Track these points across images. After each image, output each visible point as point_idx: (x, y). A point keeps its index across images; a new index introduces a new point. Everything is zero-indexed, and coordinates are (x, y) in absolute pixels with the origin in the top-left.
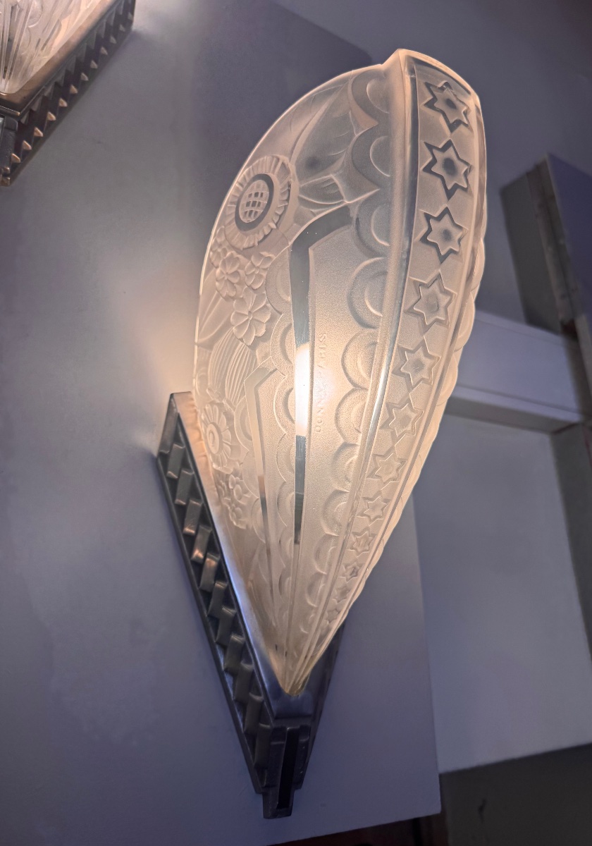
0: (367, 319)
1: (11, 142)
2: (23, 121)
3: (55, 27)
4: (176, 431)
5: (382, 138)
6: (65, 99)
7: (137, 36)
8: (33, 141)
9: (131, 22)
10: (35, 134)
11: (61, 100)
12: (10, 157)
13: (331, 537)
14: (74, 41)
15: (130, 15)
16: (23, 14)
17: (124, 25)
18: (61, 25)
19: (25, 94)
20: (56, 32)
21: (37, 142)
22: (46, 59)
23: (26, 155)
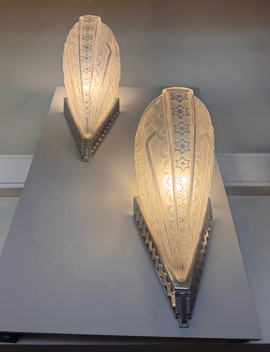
0: (165, 155)
1: (91, 148)
2: (93, 142)
3: (97, 119)
4: (137, 207)
5: (161, 112)
6: (103, 134)
7: (121, 113)
8: (96, 146)
9: (119, 110)
10: (97, 145)
11: (102, 135)
12: (91, 151)
13: (173, 220)
14: (104, 120)
15: (118, 109)
16: (89, 119)
17: (117, 112)
18: (99, 118)
19: (93, 136)
20: (98, 120)
21: (98, 146)
22: (97, 127)
23: (95, 150)
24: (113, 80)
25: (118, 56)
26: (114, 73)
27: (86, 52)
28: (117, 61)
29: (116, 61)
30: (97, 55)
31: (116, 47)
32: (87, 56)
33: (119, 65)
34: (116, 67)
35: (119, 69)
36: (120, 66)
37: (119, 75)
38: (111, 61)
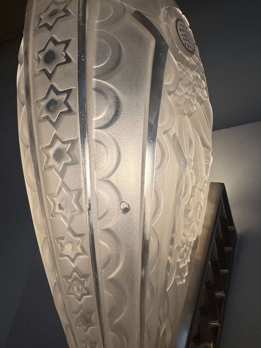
24: (191, 142)
25: (191, 53)
26: (190, 114)
27: (50, 76)
28: (192, 68)
29: (188, 70)
30: (97, 77)
31: (179, 20)
32: (53, 95)
33: (202, 78)
34: (194, 91)
35: (205, 94)
36: (204, 84)
37: (207, 111)
38: (168, 81)
